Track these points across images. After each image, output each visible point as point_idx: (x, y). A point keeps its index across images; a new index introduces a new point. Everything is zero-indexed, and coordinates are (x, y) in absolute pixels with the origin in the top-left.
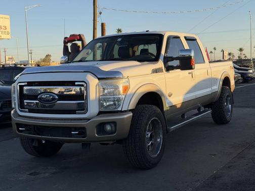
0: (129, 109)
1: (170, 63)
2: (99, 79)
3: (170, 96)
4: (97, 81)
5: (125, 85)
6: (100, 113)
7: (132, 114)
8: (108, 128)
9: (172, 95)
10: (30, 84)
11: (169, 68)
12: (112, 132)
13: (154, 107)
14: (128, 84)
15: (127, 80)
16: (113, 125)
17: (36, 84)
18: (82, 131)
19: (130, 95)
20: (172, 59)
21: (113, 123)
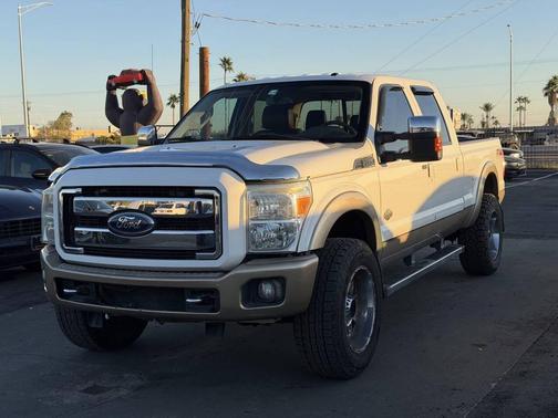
0: (312, 248)
1: (388, 147)
2: (248, 182)
3: (388, 217)
4: (242, 186)
5: (302, 195)
6: (249, 258)
7: (316, 260)
8: (267, 289)
9: (391, 215)
10: (88, 191)
11: (386, 158)
12: (275, 300)
13: (361, 243)
14: (308, 194)
15: (307, 184)
16: (278, 285)
17: (105, 191)
18: (210, 296)
19: (313, 217)
20: (392, 137)
21: (279, 279)
